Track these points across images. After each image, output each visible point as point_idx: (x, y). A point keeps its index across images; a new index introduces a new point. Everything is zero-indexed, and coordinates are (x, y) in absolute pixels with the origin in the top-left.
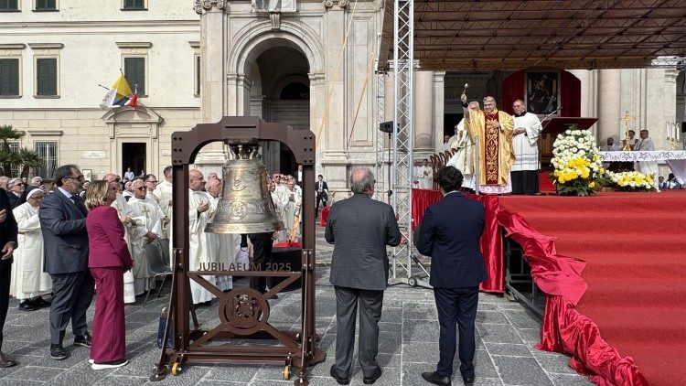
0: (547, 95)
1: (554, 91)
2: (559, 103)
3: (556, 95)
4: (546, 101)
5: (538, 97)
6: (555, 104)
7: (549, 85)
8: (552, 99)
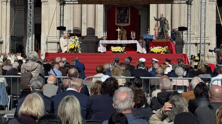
0: (125, 16)
1: (128, 14)
2: (129, 19)
3: (128, 16)
4: (124, 18)
5: (121, 16)
6: (128, 19)
7: (125, 12)
8: (127, 17)
